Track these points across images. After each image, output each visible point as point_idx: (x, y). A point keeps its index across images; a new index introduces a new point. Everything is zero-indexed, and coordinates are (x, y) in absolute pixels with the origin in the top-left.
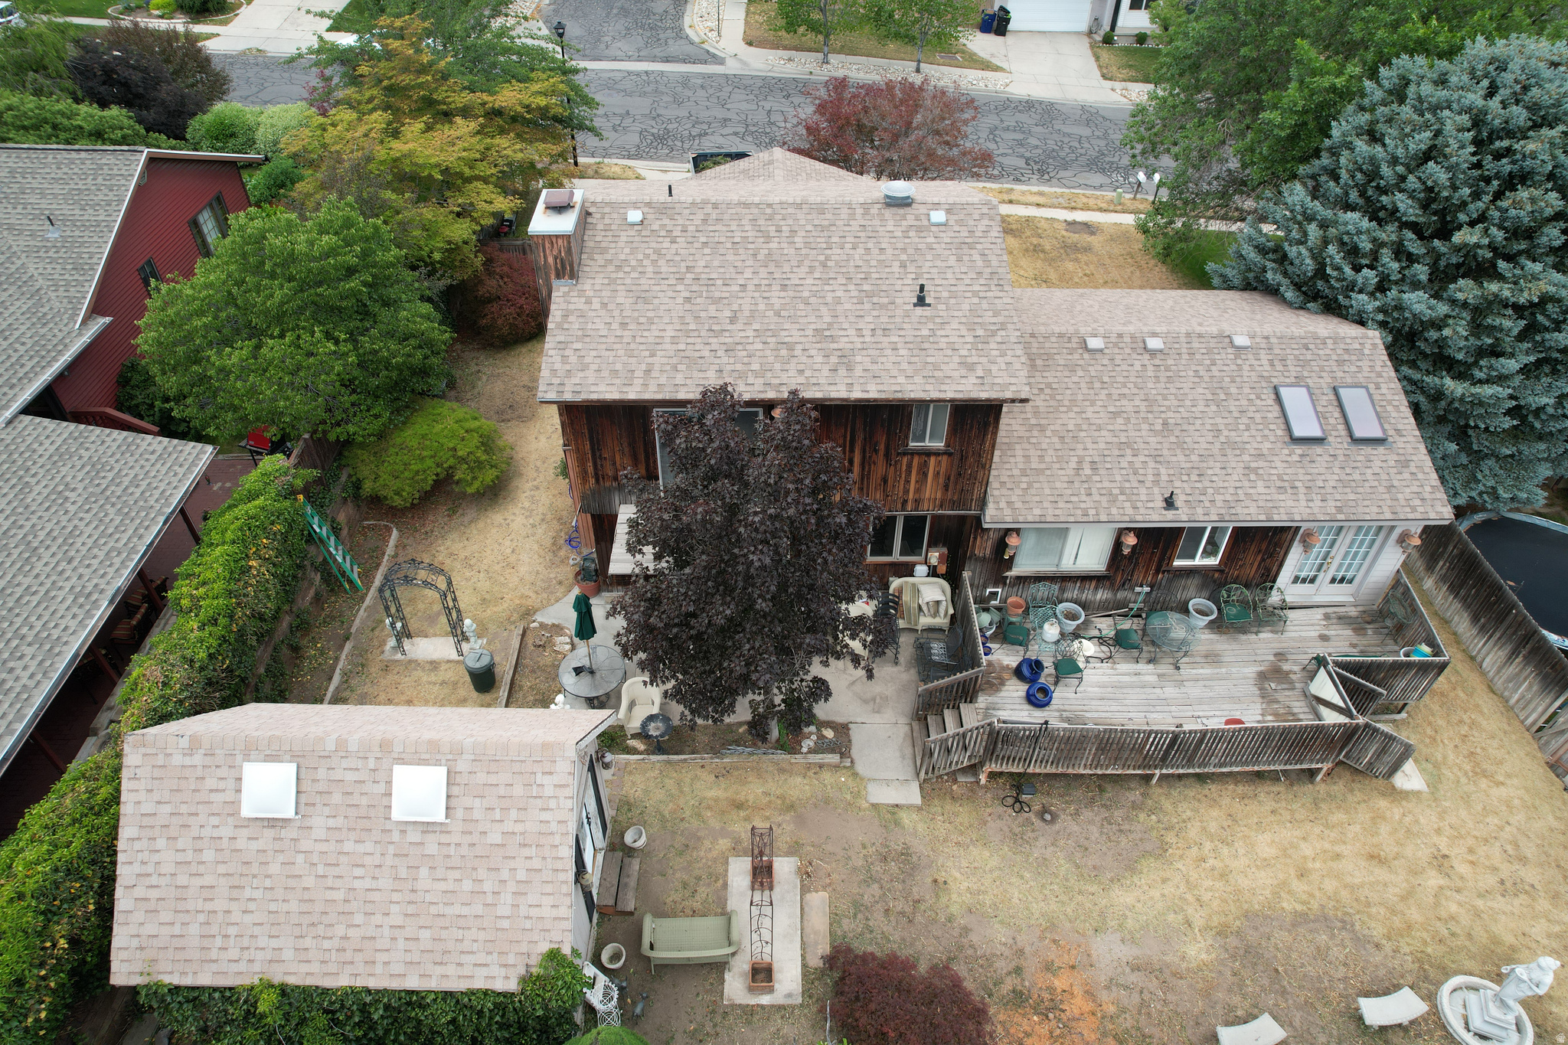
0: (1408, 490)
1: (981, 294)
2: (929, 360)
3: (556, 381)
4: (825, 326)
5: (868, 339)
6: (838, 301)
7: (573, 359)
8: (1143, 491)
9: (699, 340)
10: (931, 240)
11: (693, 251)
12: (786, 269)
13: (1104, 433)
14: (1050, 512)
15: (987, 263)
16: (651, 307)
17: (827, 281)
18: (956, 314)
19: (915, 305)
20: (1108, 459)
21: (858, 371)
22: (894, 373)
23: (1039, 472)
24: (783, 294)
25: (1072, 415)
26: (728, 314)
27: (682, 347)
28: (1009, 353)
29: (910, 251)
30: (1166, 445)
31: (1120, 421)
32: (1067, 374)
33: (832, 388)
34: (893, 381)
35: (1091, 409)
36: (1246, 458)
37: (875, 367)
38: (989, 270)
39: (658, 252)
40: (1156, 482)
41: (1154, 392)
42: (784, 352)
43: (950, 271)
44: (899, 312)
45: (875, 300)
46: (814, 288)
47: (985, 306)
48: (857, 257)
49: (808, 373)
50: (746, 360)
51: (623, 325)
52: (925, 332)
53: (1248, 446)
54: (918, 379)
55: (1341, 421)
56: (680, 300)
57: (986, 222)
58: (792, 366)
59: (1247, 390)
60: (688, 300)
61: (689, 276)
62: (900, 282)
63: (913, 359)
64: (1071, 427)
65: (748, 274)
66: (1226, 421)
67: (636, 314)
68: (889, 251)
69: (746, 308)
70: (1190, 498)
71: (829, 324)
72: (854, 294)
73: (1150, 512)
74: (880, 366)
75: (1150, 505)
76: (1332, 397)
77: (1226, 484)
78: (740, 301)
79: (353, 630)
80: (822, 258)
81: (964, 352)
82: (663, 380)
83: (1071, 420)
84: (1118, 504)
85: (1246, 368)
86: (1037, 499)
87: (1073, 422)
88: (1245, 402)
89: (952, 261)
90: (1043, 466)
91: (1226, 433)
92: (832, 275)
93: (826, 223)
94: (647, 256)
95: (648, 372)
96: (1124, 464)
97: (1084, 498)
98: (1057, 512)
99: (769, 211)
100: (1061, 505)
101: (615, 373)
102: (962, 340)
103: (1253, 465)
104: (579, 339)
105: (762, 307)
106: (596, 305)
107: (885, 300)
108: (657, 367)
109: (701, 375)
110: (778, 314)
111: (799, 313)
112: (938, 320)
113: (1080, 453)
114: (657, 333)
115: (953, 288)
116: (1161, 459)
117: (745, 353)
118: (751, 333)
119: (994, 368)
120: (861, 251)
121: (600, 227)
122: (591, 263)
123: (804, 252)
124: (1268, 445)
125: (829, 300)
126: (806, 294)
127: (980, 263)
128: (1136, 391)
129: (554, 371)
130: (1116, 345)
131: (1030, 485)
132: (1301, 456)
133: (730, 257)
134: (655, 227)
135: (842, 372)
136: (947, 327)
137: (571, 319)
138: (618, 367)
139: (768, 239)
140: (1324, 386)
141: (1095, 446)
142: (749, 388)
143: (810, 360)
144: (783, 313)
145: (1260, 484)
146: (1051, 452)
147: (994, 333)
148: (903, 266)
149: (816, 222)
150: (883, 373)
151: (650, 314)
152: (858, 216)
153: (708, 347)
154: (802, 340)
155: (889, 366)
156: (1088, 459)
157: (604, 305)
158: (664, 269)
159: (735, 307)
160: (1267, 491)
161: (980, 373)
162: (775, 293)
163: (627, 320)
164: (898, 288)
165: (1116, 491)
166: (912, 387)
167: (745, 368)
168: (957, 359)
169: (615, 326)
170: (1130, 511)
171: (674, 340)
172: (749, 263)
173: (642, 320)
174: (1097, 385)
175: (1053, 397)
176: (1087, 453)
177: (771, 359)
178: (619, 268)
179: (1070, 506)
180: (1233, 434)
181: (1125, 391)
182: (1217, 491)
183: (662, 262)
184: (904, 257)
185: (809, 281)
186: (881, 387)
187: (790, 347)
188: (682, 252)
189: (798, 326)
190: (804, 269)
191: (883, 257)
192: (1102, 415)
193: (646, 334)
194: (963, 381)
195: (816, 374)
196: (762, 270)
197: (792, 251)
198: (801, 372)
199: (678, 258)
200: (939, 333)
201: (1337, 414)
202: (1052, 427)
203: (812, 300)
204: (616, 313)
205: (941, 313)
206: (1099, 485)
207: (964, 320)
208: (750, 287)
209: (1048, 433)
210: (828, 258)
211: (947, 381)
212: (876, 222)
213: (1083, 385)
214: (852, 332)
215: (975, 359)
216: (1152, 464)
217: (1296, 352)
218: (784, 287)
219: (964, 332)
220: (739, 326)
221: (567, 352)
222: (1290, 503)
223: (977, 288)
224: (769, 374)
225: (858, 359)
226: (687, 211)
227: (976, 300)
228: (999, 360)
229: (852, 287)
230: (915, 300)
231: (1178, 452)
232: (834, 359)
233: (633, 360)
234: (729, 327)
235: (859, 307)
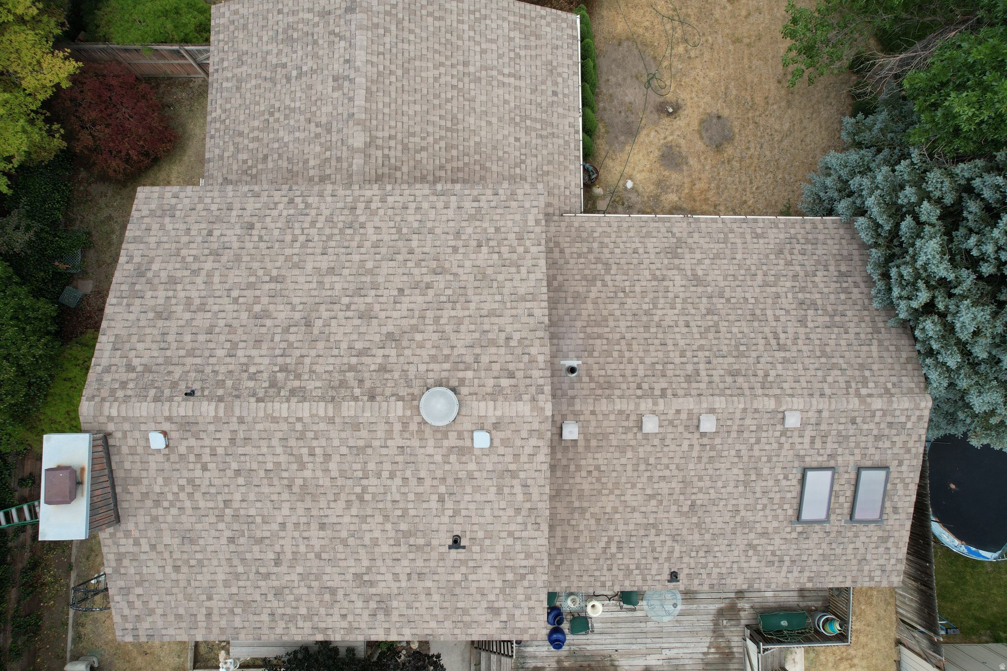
0: (875, 563)
1: (517, 534)
2: (460, 605)
3: (129, 626)
4: (364, 570)
5: (404, 584)
6: (375, 542)
7: (138, 604)
8: (655, 566)
9: (249, 583)
10: (472, 466)
11: (226, 481)
12: (323, 504)
13: (637, 515)
14: (575, 584)
15: (528, 495)
16: (198, 548)
17: (364, 519)
18: (490, 556)
19: (450, 547)
20: (634, 539)
21: (395, 616)
22: (427, 618)
23: (573, 550)
24: (322, 534)
25: (612, 497)
26: (272, 556)
27: (234, 590)
28: (534, 597)
29: (450, 481)
30: (687, 525)
31: (654, 502)
32: (617, 455)
33: (372, 632)
34: (425, 625)
35: (630, 492)
36: (752, 536)
37: (410, 612)
38: (528, 505)
39: (191, 481)
40: (668, 559)
41: (692, 473)
42: (327, 597)
43: (488, 506)
44: (434, 555)
45: (412, 541)
46: (352, 527)
47: (518, 547)
48: (394, 489)
49: (350, 618)
50: (294, 604)
51: (177, 568)
52: (458, 577)
53: (757, 525)
54: (448, 624)
55: (850, 499)
56: (224, 541)
57: (534, 442)
58: (336, 611)
59: (778, 470)
60: (231, 540)
61: (227, 511)
62: (437, 520)
63: (445, 605)
64: (608, 510)
65: (286, 511)
66: (747, 502)
67: (185, 556)
68: (428, 482)
69: (288, 550)
70: (692, 572)
71: (367, 568)
72: (391, 534)
73: (656, 583)
74: (414, 611)
75: (658, 578)
76: (853, 475)
77: (726, 559)
78: (281, 542)
79: (73, 560)
80: (358, 490)
81: (492, 597)
82: (223, 623)
83: (609, 502)
84: (632, 577)
85: (787, 446)
86: (566, 573)
87: (611, 504)
88: (771, 483)
89: (492, 495)
90: (577, 545)
91: (743, 513)
92: (369, 512)
93: (361, 443)
94: (182, 488)
95: (209, 615)
96: (646, 543)
97: (605, 572)
98: (581, 584)
99: (299, 426)
100: (585, 578)
101: (179, 617)
102: (491, 585)
103: (755, 542)
104: (139, 584)
105: (302, 549)
106: (145, 547)
107: (421, 541)
108: (216, 611)
109: (256, 618)
110: (318, 556)
111: (339, 556)
112: (471, 564)
113: (611, 533)
114: (209, 577)
115: (490, 528)
116: (679, 538)
117: (291, 597)
118: (295, 577)
119: (517, 612)
120: (398, 481)
121: (125, 450)
122: (128, 497)
123: (340, 482)
124: (775, 524)
125: (367, 541)
126: (344, 534)
127: (520, 497)
128: (675, 472)
129: (124, 617)
130: (671, 422)
131: (563, 562)
132: (799, 533)
133: (266, 490)
134: (182, 450)
135: (381, 617)
136: (479, 571)
137: (126, 562)
138: (181, 611)
139: (302, 466)
140: (852, 464)
141: (625, 527)
142: (299, 631)
143: (351, 606)
144: (324, 556)
145: (755, 558)
146: (586, 533)
147: (523, 577)
148: (441, 500)
149: (351, 443)
150: (417, 618)
151: (199, 556)
152: (396, 434)
153: (258, 591)
154: (344, 584)
155: (423, 611)
156: (617, 539)
157: (153, 547)
158: (202, 504)
159: (278, 548)
160: (758, 565)
161: (504, 618)
162: (314, 532)
163: (179, 563)
164: (434, 527)
165: (632, 567)
166: (441, 631)
167: (294, 611)
168: (484, 604)
169: (169, 569)
170: (639, 583)
171: (226, 584)
172: (285, 496)
173: (193, 562)
174: (642, 467)
175: (598, 480)
176: (617, 533)
177: (316, 604)
178: (157, 504)
179: (592, 579)
180: (750, 513)
181: (667, 473)
182: (716, 565)
183: (198, 496)
184: (442, 489)
185: (346, 519)
186: (414, 631)
187: (333, 591)
188: (216, 482)
189: (338, 570)
190: (341, 504)
191: (420, 489)
192: (639, 497)
193: (199, 577)
194: (488, 625)
195: (358, 618)
196: (299, 504)
197: (327, 482)
198: (344, 616)
199: (213, 490)
200: (471, 577)
201: (849, 493)
202: (592, 510)
203: (351, 541)
204: (166, 555)
205: (475, 556)
206: (620, 562)
207: (496, 563)
208: (290, 526)
209: (588, 515)
210: (364, 489)
211: (474, 625)
212: (415, 443)
213: (629, 468)
214: (389, 577)
215: (501, 604)
216: (669, 543)
217: (841, 427)
218: (322, 526)
219: (495, 576)
220: (283, 569)
221: (132, 598)
222: (773, 574)
223: (513, 527)
224: (316, 619)
225: (395, 604)
226: (211, 428)
227: (510, 541)
228: (524, 604)
229: (389, 526)
230: (450, 542)
231: (696, 530)
232: (373, 605)
233: (192, 604)
234: (275, 570)
235: (396, 549)
